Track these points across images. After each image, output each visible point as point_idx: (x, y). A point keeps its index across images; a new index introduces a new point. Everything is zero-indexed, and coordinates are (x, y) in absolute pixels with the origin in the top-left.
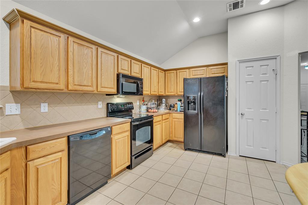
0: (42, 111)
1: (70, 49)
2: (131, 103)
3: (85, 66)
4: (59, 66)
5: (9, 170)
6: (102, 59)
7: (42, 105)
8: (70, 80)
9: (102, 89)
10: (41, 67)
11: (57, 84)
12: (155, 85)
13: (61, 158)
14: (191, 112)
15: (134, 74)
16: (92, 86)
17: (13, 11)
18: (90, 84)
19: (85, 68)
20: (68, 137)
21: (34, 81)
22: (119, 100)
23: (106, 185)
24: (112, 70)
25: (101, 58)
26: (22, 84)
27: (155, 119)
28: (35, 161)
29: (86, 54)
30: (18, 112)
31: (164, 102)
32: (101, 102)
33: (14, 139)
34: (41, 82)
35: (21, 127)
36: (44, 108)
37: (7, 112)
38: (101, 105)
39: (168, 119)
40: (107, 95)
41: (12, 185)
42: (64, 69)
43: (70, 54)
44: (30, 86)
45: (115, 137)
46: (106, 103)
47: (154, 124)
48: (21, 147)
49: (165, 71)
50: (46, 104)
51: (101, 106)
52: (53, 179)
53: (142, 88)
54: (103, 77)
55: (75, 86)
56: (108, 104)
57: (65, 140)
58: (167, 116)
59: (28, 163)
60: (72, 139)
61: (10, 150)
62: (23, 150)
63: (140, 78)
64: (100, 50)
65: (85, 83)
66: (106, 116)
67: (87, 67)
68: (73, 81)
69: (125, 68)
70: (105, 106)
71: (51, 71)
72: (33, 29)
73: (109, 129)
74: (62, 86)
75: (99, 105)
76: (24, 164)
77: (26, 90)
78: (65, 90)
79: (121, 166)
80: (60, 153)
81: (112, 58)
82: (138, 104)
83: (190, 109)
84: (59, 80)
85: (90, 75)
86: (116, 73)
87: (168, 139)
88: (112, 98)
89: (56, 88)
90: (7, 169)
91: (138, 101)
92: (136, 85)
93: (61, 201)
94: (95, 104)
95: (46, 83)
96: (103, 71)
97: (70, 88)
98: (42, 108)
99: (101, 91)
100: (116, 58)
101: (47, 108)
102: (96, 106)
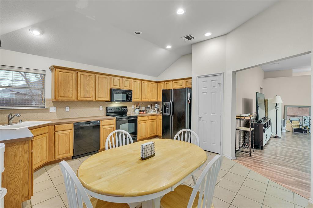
2: (126, 107)
3: (87, 86)
4: (73, 88)
6: (99, 81)
7: (66, 107)
8: (79, 95)
10: (64, 90)
11: (72, 97)
13: (70, 133)
15: (125, 88)
16: (92, 97)
17: (52, 66)
18: (90, 96)
19: (87, 88)
20: (74, 123)
21: (60, 97)
22: (115, 105)
24: (106, 87)
26: (55, 98)
27: (140, 119)
28: (58, 132)
29: (88, 79)
30: (55, 111)
32: (102, 106)
33: (51, 122)
34: (64, 97)
36: (67, 109)
39: (156, 119)
40: (106, 102)
42: (75, 89)
44: (59, 99)
45: (103, 127)
46: (105, 107)
47: (139, 122)
50: (68, 107)
51: (102, 109)
52: (66, 142)
53: (131, 97)
54: (99, 92)
55: (81, 98)
56: (107, 108)
57: (72, 125)
58: (155, 117)
59: (55, 132)
63: (131, 90)
64: (98, 76)
65: (87, 96)
66: (105, 115)
69: (117, 84)
70: (105, 109)
71: (69, 91)
72: (60, 73)
73: (99, 122)
74: (74, 98)
75: (100, 108)
77: (57, 101)
78: (76, 100)
81: (107, 79)
82: (133, 107)
84: (73, 95)
85: (91, 91)
86: (109, 88)
88: (111, 103)
89: (71, 99)
90: (47, 133)
91: (133, 106)
92: (125, 95)
93: (70, 153)
95: (66, 97)
97: (78, 99)
98: (66, 109)
99: (98, 100)
100: (109, 79)
101: (69, 109)
102: (98, 108)
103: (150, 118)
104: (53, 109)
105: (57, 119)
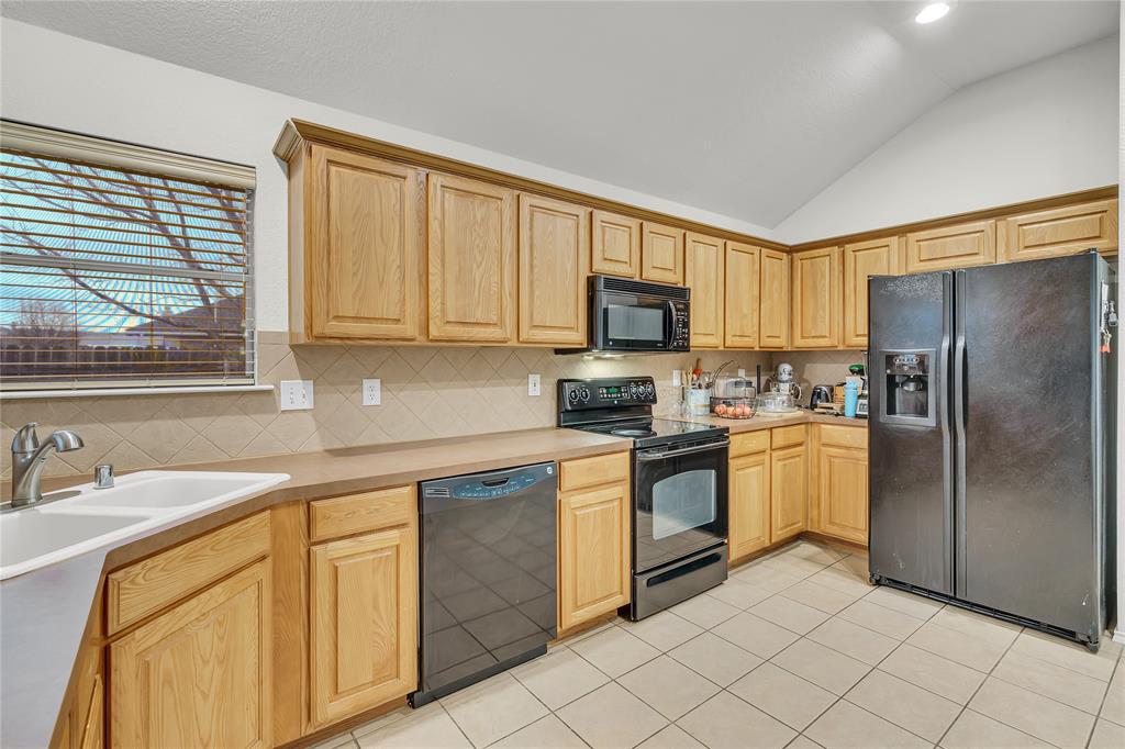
0: (367, 402)
1: (435, 211)
2: (647, 381)
3: (479, 258)
4: (402, 268)
5: (269, 560)
6: (535, 230)
7: (367, 383)
8: (435, 305)
9: (535, 331)
10: (355, 275)
11: (398, 321)
12: (745, 311)
13: (398, 546)
14: (906, 420)
15: (653, 275)
16: (500, 324)
17: (288, 126)
18: (495, 319)
19: (478, 267)
20: (419, 483)
21: (336, 317)
22: (599, 369)
23: (541, 660)
24: (569, 266)
25: (531, 229)
26: (310, 327)
27: (736, 445)
28: (330, 545)
29: (482, 219)
30: (308, 404)
31: (785, 377)
32: (538, 377)
33: (285, 477)
34: (356, 319)
35: (316, 446)
36: (372, 393)
37: (285, 404)
38: (538, 386)
39: (800, 445)
40: (558, 351)
41: (276, 602)
42: (416, 275)
43: (434, 225)
44: (328, 332)
45: (573, 499)
46: (554, 381)
47: (732, 464)
48: (296, 503)
49: (791, 250)
50: (377, 383)
51: (538, 390)
52: (376, 607)
53: (686, 325)
54: (537, 293)
55: (449, 328)
56: (561, 383)
57: (408, 493)
58: (796, 434)
59: (313, 548)
60: (427, 492)
61: (272, 507)
62: (302, 509)
63: (680, 285)
64: (528, 200)
65: (479, 316)
66: (554, 423)
67: (484, 263)
68: (443, 311)
69: (618, 254)
70: (552, 390)
71: (381, 284)
72: (333, 169)
73: (550, 470)
74: (410, 328)
75: (531, 386)
76: (303, 551)
77: (319, 343)
78: (421, 340)
79: (594, 602)
80: (395, 533)
81: (570, 222)
82: (676, 383)
83: (898, 410)
84: (403, 311)
85: (495, 289)
86: (584, 273)
87: (799, 527)
88: (577, 361)
89: (396, 334)
90: (263, 558)
91: (676, 372)
92: (659, 313)
93: (398, 676)
94: (519, 384)
95: (368, 319)
96: (536, 270)
97: (434, 332)
98: (366, 393)
99: (532, 338)
100: (584, 223)
101: (378, 393)
102: (520, 388)
103: (780, 437)
104: (296, 394)
105: (318, 447)
